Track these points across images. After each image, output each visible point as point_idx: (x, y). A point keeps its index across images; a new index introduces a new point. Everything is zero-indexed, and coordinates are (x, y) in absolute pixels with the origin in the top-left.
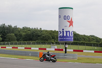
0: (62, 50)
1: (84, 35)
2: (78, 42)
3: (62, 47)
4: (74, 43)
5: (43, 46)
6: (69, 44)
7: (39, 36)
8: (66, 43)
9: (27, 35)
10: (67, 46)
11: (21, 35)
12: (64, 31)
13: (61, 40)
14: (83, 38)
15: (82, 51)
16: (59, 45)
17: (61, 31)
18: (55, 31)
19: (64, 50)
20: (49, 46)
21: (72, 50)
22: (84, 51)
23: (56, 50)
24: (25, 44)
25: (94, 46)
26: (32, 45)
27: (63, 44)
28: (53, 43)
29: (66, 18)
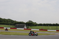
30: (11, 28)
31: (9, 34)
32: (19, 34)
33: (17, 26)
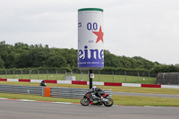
0: (85, 83)
1: (124, 57)
2: (113, 68)
3: (84, 77)
4: (106, 70)
5: (51, 77)
6: (96, 72)
7: (44, 59)
8: (91, 72)
9: (22, 57)
10: (93, 76)
11: (12, 58)
12: (88, 49)
13: (82, 66)
14: (122, 62)
15: (120, 85)
16: (78, 75)
17: (83, 49)
18: (72, 49)
19: (88, 83)
20: (62, 75)
21: (103, 84)
22: (123, 84)
23: (73, 82)
24: (19, 73)
25: (141, 75)
26: (32, 76)
27: (85, 72)
28: (68, 71)
29: (90, 26)
30: (142, 86)
31: (138, 102)
32: (168, 103)
33: (161, 78)
